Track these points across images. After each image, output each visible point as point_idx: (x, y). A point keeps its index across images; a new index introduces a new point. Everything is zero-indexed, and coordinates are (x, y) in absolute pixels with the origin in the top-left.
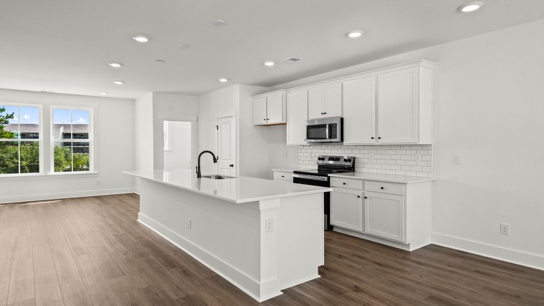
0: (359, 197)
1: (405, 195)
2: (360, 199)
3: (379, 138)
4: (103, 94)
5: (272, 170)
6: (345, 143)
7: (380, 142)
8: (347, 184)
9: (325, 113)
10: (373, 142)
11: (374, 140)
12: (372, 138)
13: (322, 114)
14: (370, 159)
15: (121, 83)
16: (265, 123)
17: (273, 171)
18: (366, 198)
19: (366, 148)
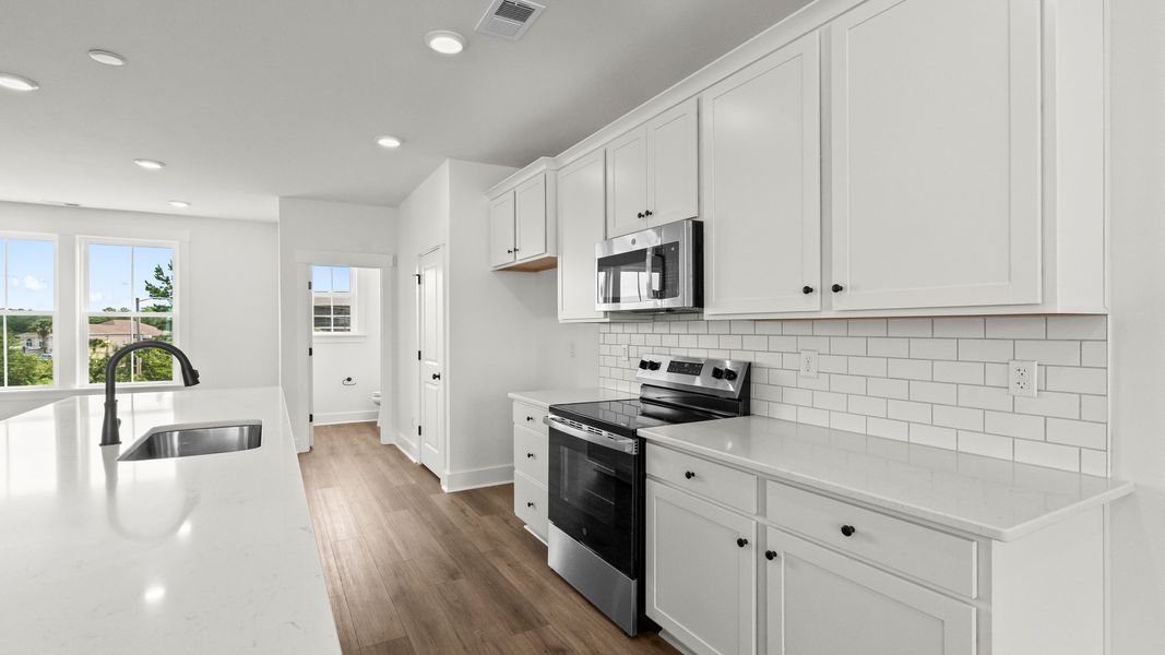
0: (741, 543)
1: (985, 596)
2: (750, 555)
3: (837, 288)
4: (179, 207)
5: (510, 395)
6: (708, 312)
7: (839, 305)
8: (701, 479)
9: (648, 213)
10: (810, 306)
11: (815, 297)
12: (808, 290)
13: (640, 215)
14: (803, 372)
15: (157, 166)
16: (509, 260)
17: (512, 400)
18: (770, 555)
19: (789, 329)
